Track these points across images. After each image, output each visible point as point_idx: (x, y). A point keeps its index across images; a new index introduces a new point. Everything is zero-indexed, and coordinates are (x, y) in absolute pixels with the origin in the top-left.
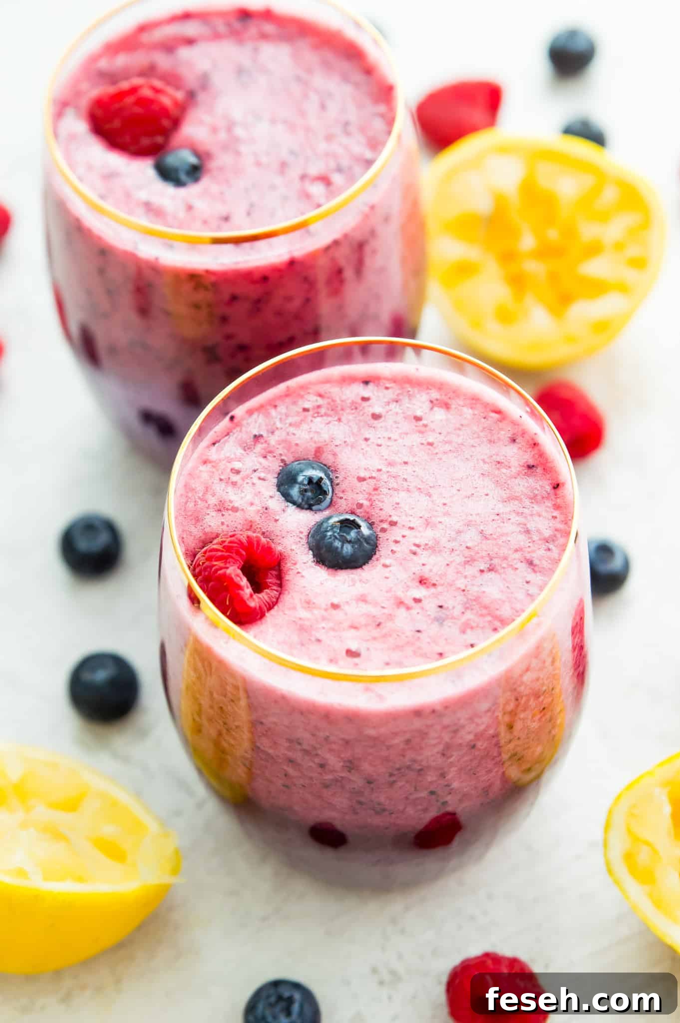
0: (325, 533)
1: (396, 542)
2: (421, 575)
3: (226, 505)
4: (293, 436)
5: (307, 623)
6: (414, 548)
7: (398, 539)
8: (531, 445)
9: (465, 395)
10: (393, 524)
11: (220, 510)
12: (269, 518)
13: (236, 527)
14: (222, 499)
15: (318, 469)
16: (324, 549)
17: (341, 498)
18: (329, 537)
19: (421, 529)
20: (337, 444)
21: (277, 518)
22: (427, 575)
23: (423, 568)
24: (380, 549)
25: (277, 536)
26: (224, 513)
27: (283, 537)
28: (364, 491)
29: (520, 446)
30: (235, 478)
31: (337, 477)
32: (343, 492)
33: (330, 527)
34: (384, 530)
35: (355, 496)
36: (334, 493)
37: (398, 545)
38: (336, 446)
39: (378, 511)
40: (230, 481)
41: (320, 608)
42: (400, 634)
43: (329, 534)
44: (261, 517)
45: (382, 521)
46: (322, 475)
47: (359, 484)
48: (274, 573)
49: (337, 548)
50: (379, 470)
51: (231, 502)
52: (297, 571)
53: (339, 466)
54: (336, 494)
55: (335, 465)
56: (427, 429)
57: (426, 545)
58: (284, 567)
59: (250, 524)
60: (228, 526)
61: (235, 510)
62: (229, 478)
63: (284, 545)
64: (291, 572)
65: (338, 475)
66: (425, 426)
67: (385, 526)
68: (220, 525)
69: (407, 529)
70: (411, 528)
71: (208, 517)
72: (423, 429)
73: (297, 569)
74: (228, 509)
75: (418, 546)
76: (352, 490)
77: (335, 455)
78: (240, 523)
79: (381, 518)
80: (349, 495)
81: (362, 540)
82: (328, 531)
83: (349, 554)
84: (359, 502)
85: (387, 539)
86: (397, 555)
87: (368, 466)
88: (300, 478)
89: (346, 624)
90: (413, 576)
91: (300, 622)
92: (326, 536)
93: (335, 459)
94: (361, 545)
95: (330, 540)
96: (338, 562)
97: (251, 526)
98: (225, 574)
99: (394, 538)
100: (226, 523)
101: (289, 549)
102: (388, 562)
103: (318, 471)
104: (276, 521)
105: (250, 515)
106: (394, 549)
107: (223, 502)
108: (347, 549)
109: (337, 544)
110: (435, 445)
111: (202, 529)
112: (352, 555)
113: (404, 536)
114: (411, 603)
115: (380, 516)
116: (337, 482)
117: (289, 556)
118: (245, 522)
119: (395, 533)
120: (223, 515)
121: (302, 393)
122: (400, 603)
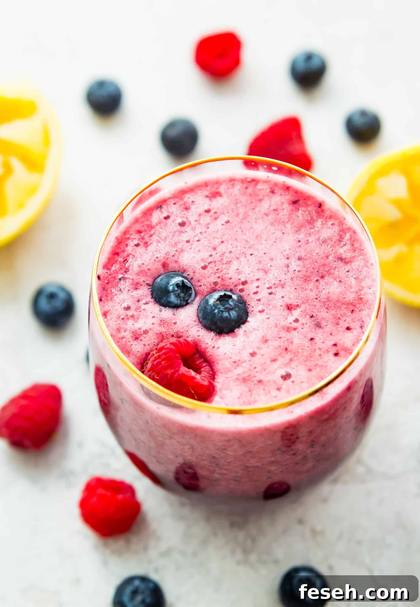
0: (213, 312)
1: (256, 293)
2: (286, 304)
3: (139, 332)
4: (143, 266)
5: (246, 375)
6: (269, 291)
7: (255, 291)
8: (286, 189)
9: (224, 181)
10: (244, 283)
11: (138, 338)
12: (169, 325)
13: (154, 342)
14: (133, 331)
15: (176, 276)
16: (219, 323)
17: (200, 286)
18: (217, 313)
19: (264, 277)
20: (172, 255)
21: (174, 321)
22: (289, 302)
23: (284, 299)
24: (249, 303)
25: (182, 332)
26: (141, 338)
27: (187, 331)
28: (211, 273)
29: (279, 193)
30: (130, 313)
31: (188, 275)
32: (199, 281)
33: (213, 306)
34: (242, 290)
35: (209, 280)
36: (193, 285)
37: (258, 294)
38: (173, 256)
39: (229, 281)
40: (129, 316)
41: (245, 361)
42: (302, 347)
43: (216, 311)
44: (164, 327)
45: (236, 286)
46: (180, 279)
47: (206, 271)
48: (197, 356)
49: (227, 317)
50: (211, 256)
51: (140, 329)
52: (212, 347)
53: (185, 267)
54: (195, 285)
55: (181, 268)
56: (218, 214)
57: (275, 284)
58: (201, 349)
59: (161, 336)
60: (149, 345)
61: (146, 332)
62: (127, 315)
63: (192, 336)
64: (208, 350)
65: (188, 273)
66: (215, 213)
67: (241, 287)
68: (144, 347)
69: (256, 281)
70: (258, 280)
71: (132, 347)
72: (216, 215)
73: (211, 345)
74: (141, 335)
75: (270, 288)
76: (204, 277)
77: (176, 262)
78: (155, 338)
79: (235, 284)
80: (204, 281)
81: (237, 303)
82: (214, 310)
83: (236, 316)
84: (213, 281)
85: (249, 295)
86: (263, 300)
87: (203, 257)
88: (171, 288)
89: (268, 361)
90: (282, 308)
91: (240, 378)
92: (215, 314)
93: (179, 264)
94: (238, 307)
95: (219, 315)
96: (232, 325)
97: (163, 336)
98: (179, 374)
99: (252, 292)
100: (147, 344)
101: (196, 337)
102: (260, 308)
103: (177, 278)
104: (175, 323)
105: (157, 330)
106: (258, 298)
107: (135, 332)
108: (233, 314)
109: (226, 314)
110: (231, 221)
111: (135, 356)
112: (238, 316)
113: (258, 287)
114: (295, 325)
115: (233, 283)
116: (190, 277)
117: (200, 341)
118: (158, 336)
119: (251, 288)
120: (141, 340)
121: (127, 236)
122: (288, 329)
